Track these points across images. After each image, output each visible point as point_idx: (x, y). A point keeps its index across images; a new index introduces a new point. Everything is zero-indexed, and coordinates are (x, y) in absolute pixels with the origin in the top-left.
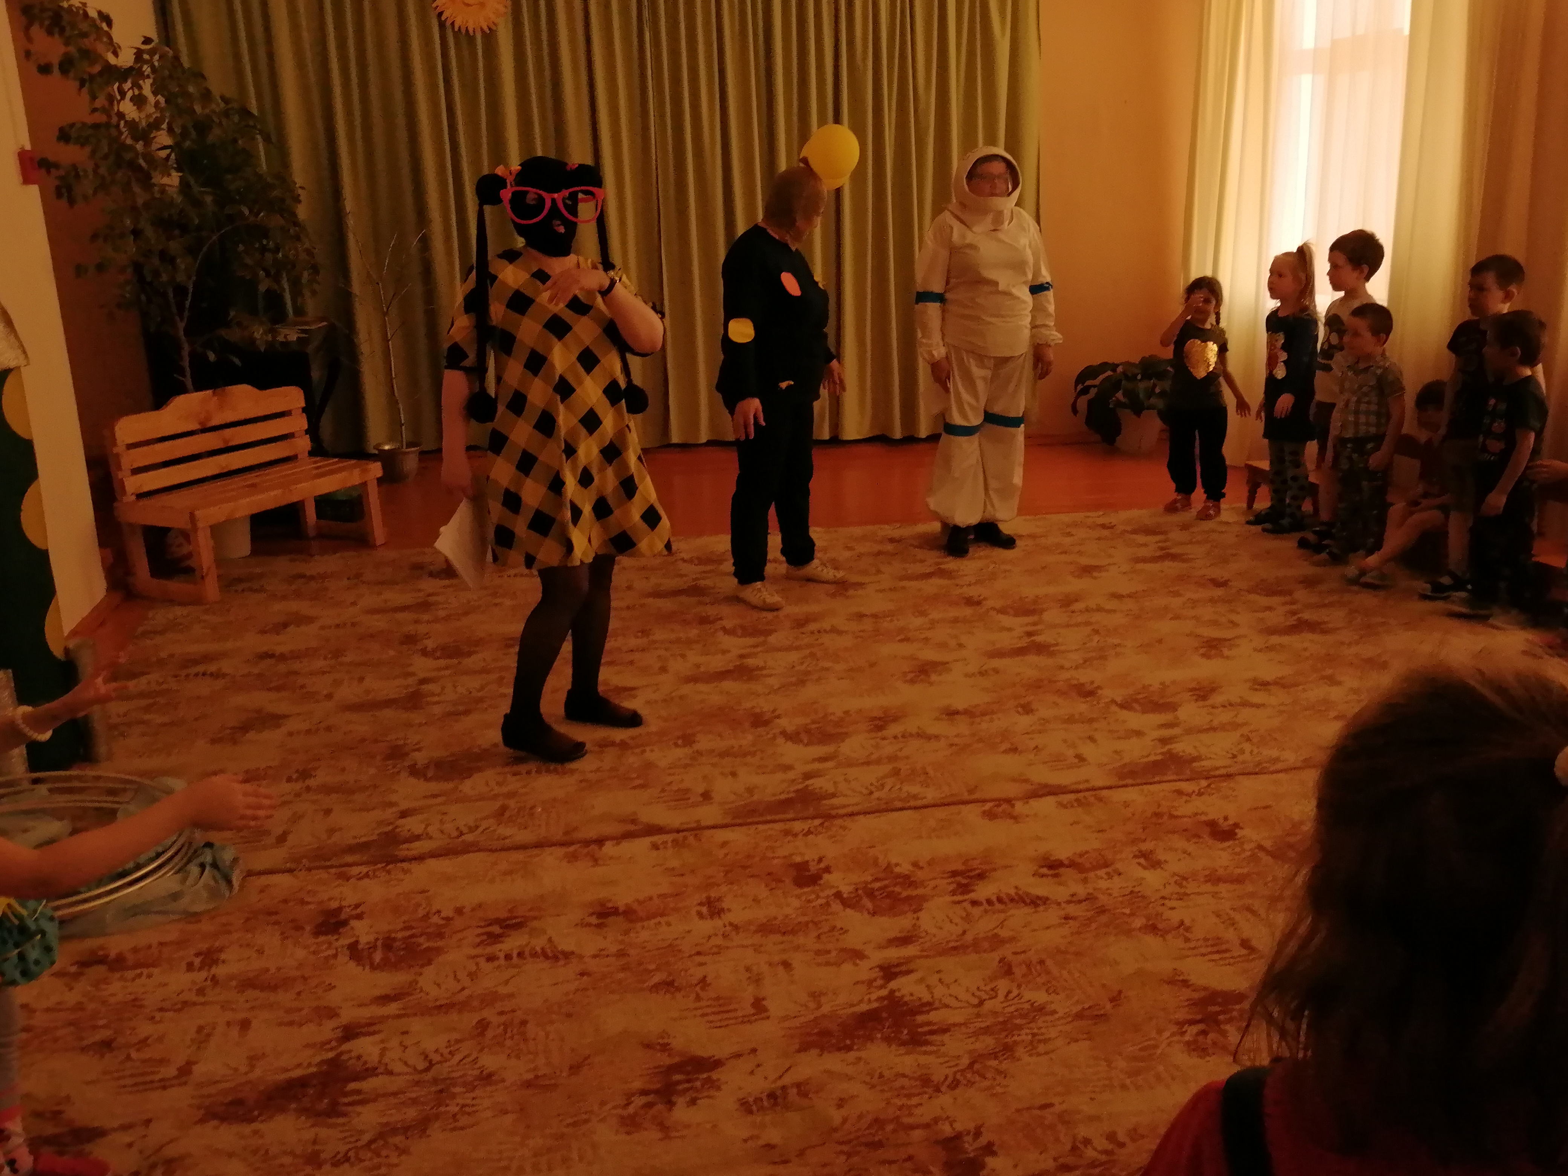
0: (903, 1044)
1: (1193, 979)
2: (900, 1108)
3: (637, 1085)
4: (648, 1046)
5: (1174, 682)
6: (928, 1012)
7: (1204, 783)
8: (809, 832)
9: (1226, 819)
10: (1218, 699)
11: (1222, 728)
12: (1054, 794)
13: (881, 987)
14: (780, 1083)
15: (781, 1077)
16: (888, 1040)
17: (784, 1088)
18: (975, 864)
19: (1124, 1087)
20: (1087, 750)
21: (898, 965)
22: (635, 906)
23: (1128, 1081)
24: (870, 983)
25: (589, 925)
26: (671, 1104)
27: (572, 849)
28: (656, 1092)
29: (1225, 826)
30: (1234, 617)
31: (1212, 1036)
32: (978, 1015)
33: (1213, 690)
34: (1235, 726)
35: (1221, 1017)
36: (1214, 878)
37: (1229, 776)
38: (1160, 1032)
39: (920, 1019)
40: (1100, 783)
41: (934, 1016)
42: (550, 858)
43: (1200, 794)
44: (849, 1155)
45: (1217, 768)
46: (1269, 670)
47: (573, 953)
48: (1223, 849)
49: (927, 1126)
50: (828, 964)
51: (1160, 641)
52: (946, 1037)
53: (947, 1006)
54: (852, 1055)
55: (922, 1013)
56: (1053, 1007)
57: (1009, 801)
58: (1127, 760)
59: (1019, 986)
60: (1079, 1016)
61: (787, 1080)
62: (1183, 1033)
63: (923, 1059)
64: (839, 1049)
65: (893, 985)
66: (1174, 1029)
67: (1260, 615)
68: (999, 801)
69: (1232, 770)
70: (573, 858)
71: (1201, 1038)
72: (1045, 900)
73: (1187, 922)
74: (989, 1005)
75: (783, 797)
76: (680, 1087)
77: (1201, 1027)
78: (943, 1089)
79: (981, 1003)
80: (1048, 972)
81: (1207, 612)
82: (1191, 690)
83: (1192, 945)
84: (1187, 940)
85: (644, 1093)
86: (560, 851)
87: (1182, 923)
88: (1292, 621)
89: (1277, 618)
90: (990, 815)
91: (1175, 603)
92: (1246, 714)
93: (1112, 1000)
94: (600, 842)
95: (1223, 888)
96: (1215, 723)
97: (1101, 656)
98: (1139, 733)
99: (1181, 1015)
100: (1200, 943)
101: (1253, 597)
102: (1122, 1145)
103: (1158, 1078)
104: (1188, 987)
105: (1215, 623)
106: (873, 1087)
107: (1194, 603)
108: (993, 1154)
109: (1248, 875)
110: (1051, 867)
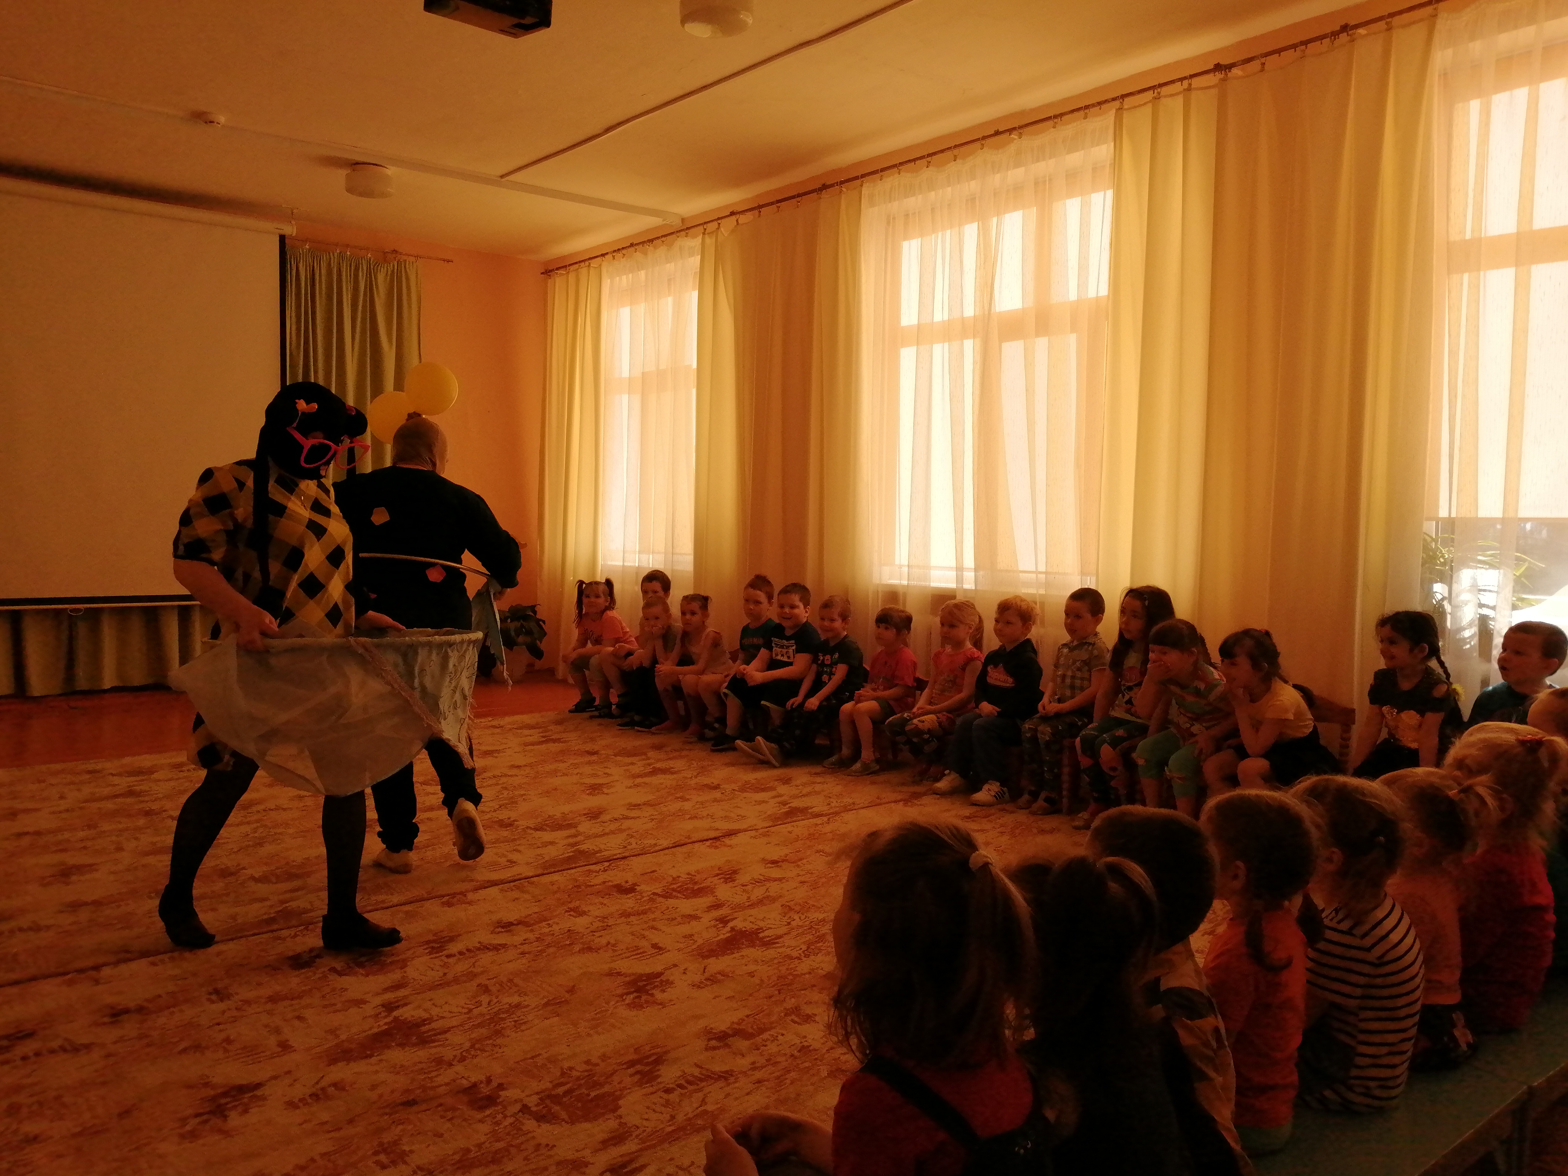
0: (414, 1045)
1: (623, 971)
2: (424, 1080)
3: (190, 1111)
4: (190, 1087)
5: (571, 812)
6: (429, 1024)
7: (607, 864)
8: (296, 936)
9: (627, 882)
10: (605, 817)
11: (612, 832)
12: (496, 885)
13: (386, 1017)
14: (319, 1086)
15: (317, 1083)
16: (402, 1045)
17: (323, 1089)
18: (445, 934)
19: (589, 1035)
20: (515, 857)
21: (397, 1001)
22: (145, 1004)
23: (591, 1032)
24: (377, 1015)
25: (104, 1024)
26: (225, 1117)
27: (69, 976)
28: (208, 1113)
29: (627, 886)
30: (607, 771)
31: (644, 998)
32: (469, 1018)
33: (601, 813)
34: (621, 831)
35: (648, 988)
36: (626, 914)
37: (625, 858)
38: (608, 1003)
39: (424, 1029)
40: (531, 874)
41: (434, 1025)
42: (47, 987)
43: (605, 871)
44: (391, 1114)
45: (615, 855)
46: (638, 797)
47: (93, 1044)
48: (629, 898)
49: (447, 1084)
50: (335, 1012)
51: (556, 789)
52: (448, 1035)
53: (443, 1018)
54: (374, 1060)
55: (425, 1025)
56: (526, 1003)
57: (461, 893)
58: (547, 858)
59: (497, 997)
60: (546, 1005)
61: (323, 1083)
62: (624, 1000)
63: (433, 1051)
64: (362, 1059)
65: (395, 1013)
66: (618, 999)
67: (626, 768)
68: (453, 895)
69: (626, 854)
70: (71, 983)
71: (637, 1000)
72: (504, 946)
73: (613, 941)
74: (476, 1012)
75: (265, 917)
76: (229, 1106)
77: (635, 994)
78: (455, 1063)
79: (470, 1010)
80: (516, 986)
81: (587, 770)
82: (585, 814)
83: (620, 952)
84: (614, 951)
85: (197, 1115)
86: (59, 980)
87: (609, 943)
88: (649, 769)
89: (638, 768)
90: (449, 904)
91: (562, 766)
92: (627, 824)
93: (567, 992)
94: (97, 968)
95: (632, 918)
96: (607, 831)
97: (513, 802)
98: (552, 843)
99: (620, 991)
100: (624, 951)
101: (619, 758)
102: (597, 1065)
103: (613, 1026)
104: (622, 975)
105: (595, 775)
106: (398, 1073)
107: (576, 766)
108: (503, 1089)
109: (650, 909)
110: (503, 927)
